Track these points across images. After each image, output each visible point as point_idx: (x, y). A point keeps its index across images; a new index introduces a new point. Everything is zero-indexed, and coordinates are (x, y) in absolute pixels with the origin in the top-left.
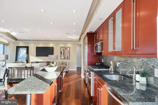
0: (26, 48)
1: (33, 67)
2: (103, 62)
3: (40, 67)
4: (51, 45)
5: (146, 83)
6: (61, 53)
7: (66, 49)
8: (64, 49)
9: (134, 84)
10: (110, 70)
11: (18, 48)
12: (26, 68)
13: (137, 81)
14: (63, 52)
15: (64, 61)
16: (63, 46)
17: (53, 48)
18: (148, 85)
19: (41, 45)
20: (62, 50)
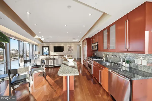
0: (48, 47)
1: (55, 58)
2: (96, 55)
3: (58, 58)
4: (62, 45)
5: (129, 67)
6: (68, 49)
7: (71, 47)
8: (69, 47)
9: (121, 67)
10: (103, 59)
11: (43, 47)
12: (51, 59)
13: (123, 66)
14: (69, 49)
15: (70, 54)
16: (69, 45)
17: (63, 47)
18: (130, 68)
19: (56, 45)
20: (69, 48)
